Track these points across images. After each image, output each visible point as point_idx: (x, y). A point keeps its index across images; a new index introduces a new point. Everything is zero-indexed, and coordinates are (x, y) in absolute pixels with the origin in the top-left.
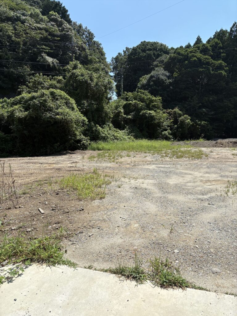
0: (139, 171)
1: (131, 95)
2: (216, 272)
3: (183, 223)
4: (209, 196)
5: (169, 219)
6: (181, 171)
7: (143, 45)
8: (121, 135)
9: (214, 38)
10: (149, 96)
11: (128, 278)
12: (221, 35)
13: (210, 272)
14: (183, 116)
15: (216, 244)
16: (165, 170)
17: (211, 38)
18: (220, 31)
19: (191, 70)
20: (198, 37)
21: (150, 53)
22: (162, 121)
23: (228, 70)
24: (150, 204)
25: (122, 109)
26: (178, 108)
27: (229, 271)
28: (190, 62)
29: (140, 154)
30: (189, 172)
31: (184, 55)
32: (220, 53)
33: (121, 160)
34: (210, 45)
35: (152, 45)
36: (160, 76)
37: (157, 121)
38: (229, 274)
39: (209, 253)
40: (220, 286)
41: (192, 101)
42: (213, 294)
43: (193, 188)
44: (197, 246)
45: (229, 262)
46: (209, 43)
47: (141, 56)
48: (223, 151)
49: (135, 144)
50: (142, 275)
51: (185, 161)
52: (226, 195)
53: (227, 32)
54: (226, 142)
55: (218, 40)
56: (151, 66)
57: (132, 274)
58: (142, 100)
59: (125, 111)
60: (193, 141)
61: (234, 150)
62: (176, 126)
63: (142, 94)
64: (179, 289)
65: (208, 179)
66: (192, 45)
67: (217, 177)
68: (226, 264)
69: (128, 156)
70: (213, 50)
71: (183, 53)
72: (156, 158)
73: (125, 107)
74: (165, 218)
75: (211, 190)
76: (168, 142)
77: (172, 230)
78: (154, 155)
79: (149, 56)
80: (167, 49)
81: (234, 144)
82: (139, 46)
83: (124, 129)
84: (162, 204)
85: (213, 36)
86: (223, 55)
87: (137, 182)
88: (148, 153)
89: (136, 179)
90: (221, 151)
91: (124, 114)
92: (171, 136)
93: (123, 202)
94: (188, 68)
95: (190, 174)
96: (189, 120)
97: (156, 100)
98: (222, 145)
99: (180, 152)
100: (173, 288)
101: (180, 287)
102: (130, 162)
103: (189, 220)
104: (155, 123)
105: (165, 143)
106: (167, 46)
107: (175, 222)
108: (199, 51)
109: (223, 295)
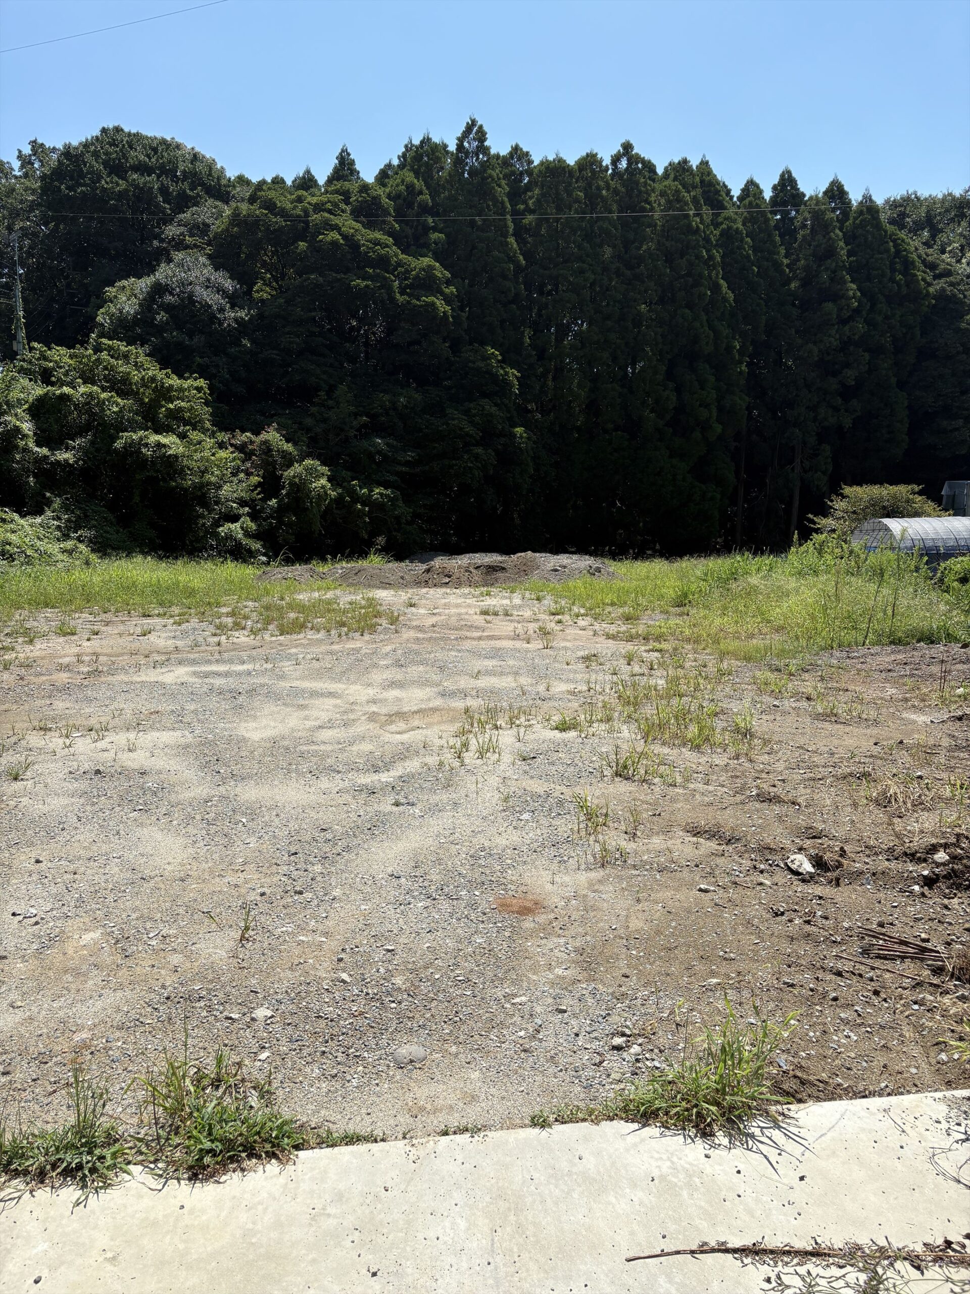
0: (113, 699)
1: (66, 359)
2: (412, 1061)
3: (296, 892)
4: (398, 771)
5: (236, 886)
6: (296, 684)
7: (113, 144)
8: (27, 540)
9: (402, 166)
10: (153, 370)
11: (42, 1182)
12: (426, 159)
13: (388, 1066)
14: (300, 461)
15: (415, 952)
16: (231, 682)
17: (389, 166)
18: (422, 142)
19: (321, 279)
20: (343, 151)
21: (145, 183)
22: (213, 479)
23: (457, 296)
24: (159, 836)
25: (27, 417)
26: (278, 430)
27: (455, 1043)
28: (316, 248)
29: (123, 622)
30: (326, 685)
31: (292, 216)
32: (426, 229)
33: (24, 652)
34: (387, 190)
35: (155, 150)
36: (198, 288)
37: (190, 481)
38: (456, 1055)
39: (389, 994)
40: (422, 1109)
41: (330, 403)
42: (398, 1147)
43: (340, 746)
44: (345, 976)
45: (457, 1012)
46: (384, 185)
47: (104, 190)
48: (452, 599)
49: (96, 579)
50: (107, 1153)
51: (312, 643)
52: (456, 764)
53: (447, 152)
54: (460, 567)
55: (417, 177)
56: (156, 243)
57: (59, 1159)
58: (121, 386)
59: (43, 431)
60: (344, 564)
61: (488, 594)
62: (273, 502)
63: (117, 359)
64: (268, 1167)
65: (396, 709)
66: (321, 180)
67: (429, 700)
68: (445, 1022)
69: (65, 634)
70: (400, 214)
71: (289, 206)
72: (192, 638)
73: (38, 409)
74: (219, 884)
75: (408, 750)
76: (243, 565)
77: (247, 928)
78: (184, 626)
79: (142, 197)
80: (219, 179)
81: (487, 573)
82: (92, 144)
83: (39, 512)
84: (213, 829)
85: (399, 157)
86: (435, 236)
87: (101, 745)
88: (159, 615)
89: (97, 731)
90: (443, 601)
91: (39, 445)
92: (256, 546)
93: (32, 844)
94: (312, 273)
95: (331, 695)
96: (323, 481)
97: (181, 389)
98: (449, 580)
99: (291, 607)
100: (243, 1170)
101: (272, 1155)
102: (74, 659)
103: (319, 878)
104: (186, 490)
105: (231, 570)
106: (219, 166)
107: (263, 894)
108: (348, 209)
109: (431, 1143)
